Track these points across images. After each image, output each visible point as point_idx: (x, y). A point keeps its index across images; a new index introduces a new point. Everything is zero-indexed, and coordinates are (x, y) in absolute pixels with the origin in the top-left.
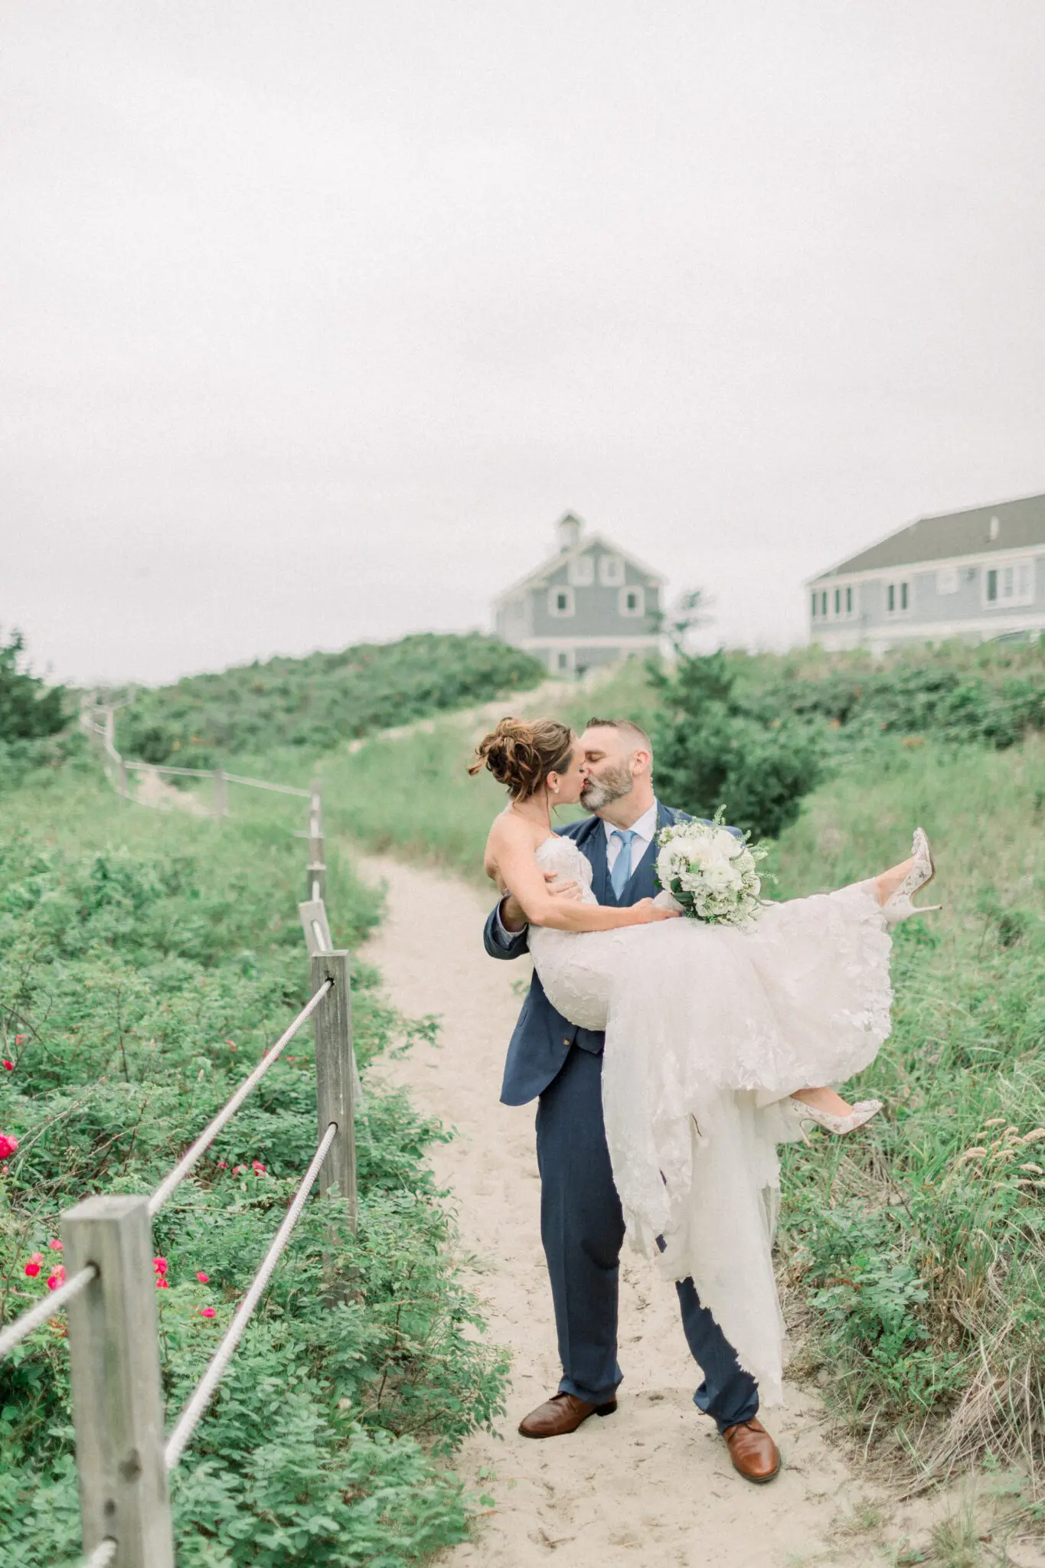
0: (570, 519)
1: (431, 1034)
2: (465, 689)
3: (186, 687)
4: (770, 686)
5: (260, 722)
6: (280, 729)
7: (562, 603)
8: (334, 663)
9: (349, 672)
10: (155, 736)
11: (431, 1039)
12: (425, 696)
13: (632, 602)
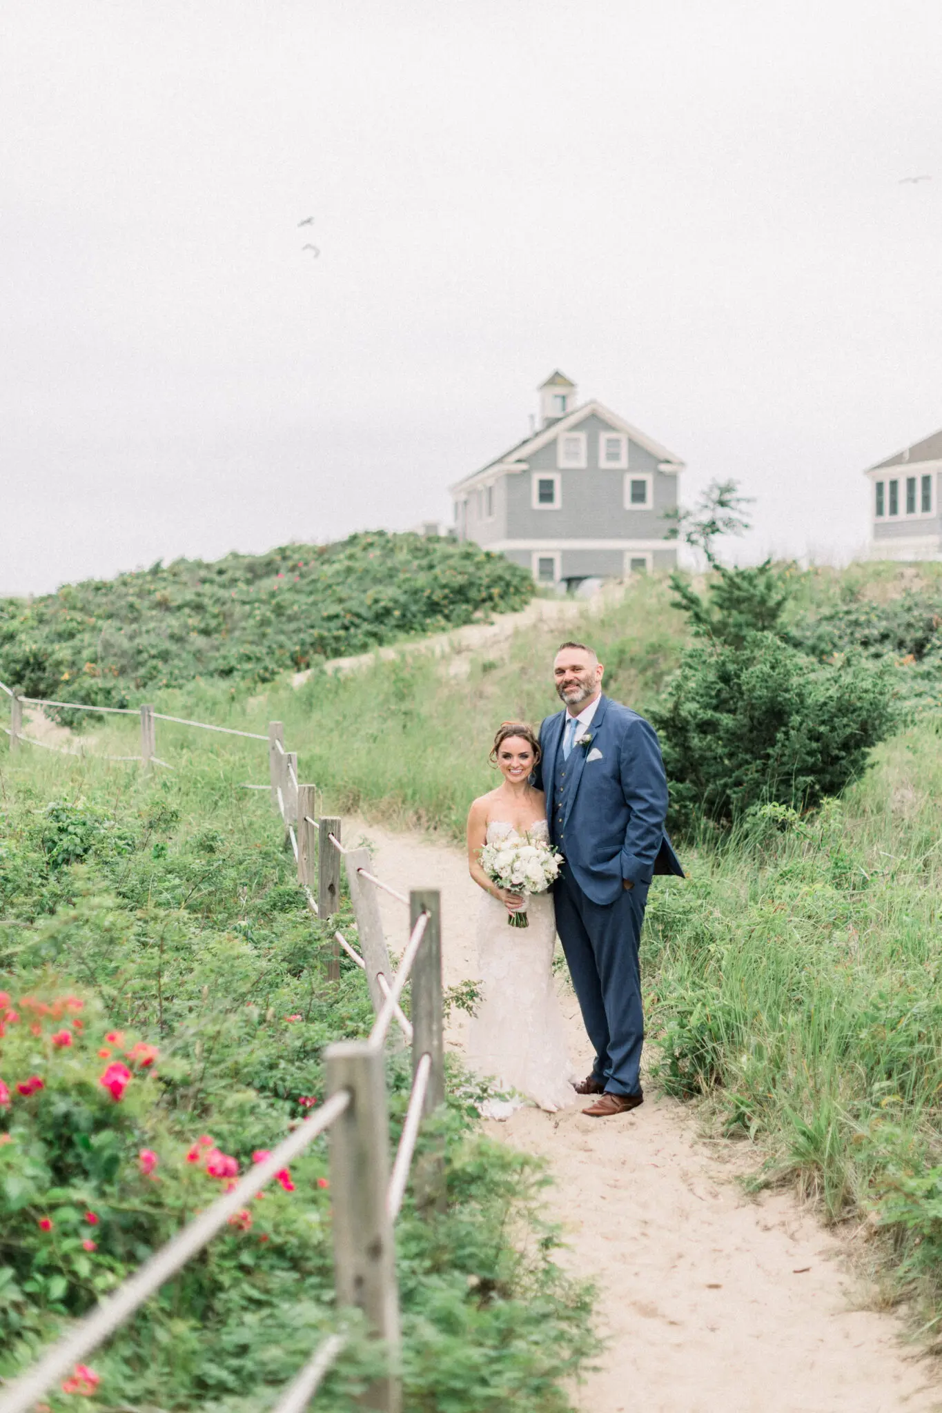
0: (556, 379)
1: (470, 1003)
2: (433, 608)
3: (66, 599)
4: (826, 611)
5: (173, 647)
6: (198, 655)
7: (546, 493)
8: (260, 569)
9: (279, 582)
10: (36, 663)
11: (469, 1008)
12: (382, 616)
13: (639, 493)
